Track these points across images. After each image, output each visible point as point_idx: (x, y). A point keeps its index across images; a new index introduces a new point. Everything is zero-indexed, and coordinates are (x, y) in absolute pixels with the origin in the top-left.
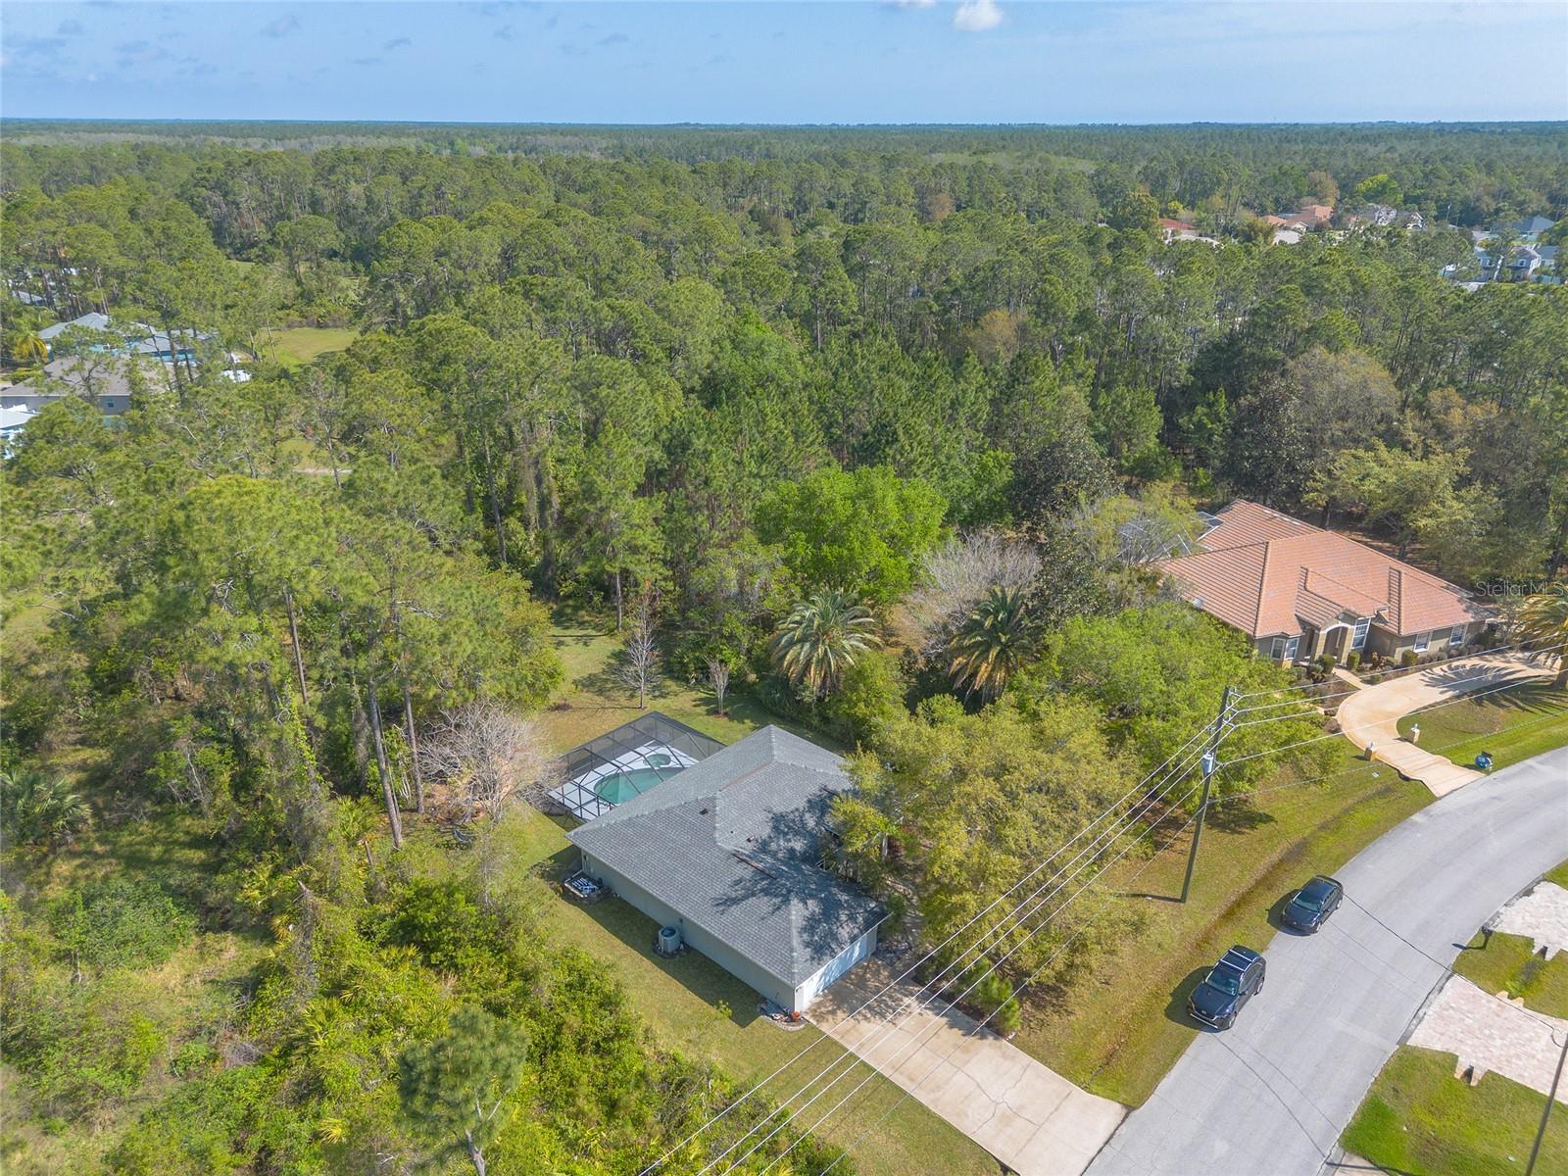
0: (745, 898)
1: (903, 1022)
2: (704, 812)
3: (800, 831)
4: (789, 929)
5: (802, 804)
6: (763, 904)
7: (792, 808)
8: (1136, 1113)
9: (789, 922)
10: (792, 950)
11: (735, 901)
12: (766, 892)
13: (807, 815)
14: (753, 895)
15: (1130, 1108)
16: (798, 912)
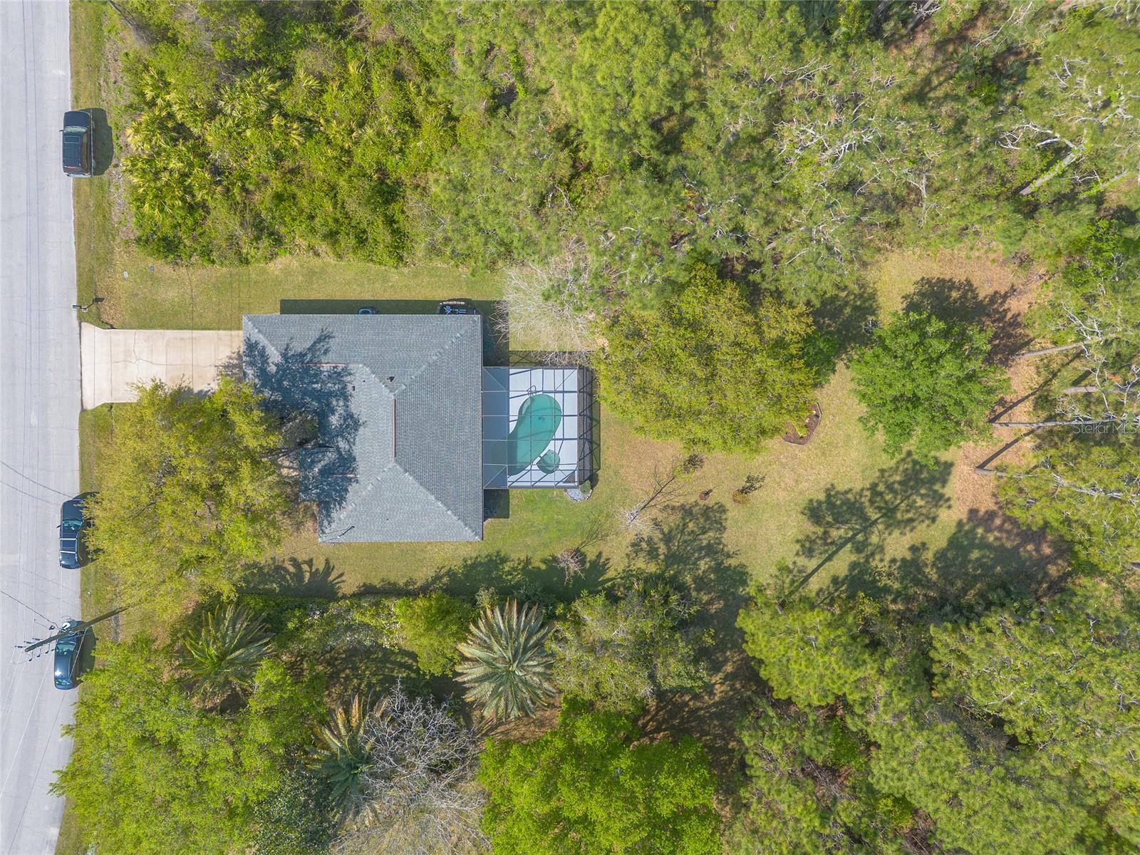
0: (312, 346)
1: (213, 372)
2: (392, 379)
3: (341, 432)
4: (270, 341)
5: (357, 451)
6: (299, 346)
7: (357, 442)
8: (79, 411)
9: (273, 345)
10: (260, 331)
11: (319, 340)
12: (302, 355)
13: (347, 447)
14: (309, 349)
15: (83, 410)
16: (275, 356)
